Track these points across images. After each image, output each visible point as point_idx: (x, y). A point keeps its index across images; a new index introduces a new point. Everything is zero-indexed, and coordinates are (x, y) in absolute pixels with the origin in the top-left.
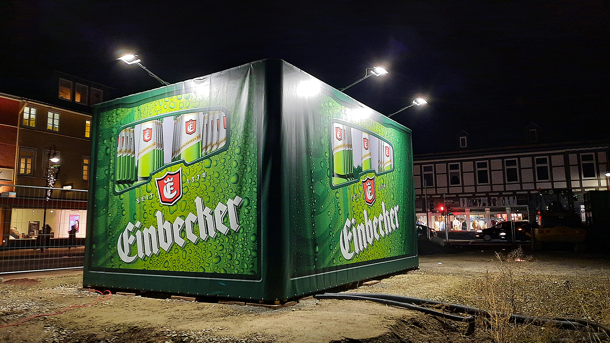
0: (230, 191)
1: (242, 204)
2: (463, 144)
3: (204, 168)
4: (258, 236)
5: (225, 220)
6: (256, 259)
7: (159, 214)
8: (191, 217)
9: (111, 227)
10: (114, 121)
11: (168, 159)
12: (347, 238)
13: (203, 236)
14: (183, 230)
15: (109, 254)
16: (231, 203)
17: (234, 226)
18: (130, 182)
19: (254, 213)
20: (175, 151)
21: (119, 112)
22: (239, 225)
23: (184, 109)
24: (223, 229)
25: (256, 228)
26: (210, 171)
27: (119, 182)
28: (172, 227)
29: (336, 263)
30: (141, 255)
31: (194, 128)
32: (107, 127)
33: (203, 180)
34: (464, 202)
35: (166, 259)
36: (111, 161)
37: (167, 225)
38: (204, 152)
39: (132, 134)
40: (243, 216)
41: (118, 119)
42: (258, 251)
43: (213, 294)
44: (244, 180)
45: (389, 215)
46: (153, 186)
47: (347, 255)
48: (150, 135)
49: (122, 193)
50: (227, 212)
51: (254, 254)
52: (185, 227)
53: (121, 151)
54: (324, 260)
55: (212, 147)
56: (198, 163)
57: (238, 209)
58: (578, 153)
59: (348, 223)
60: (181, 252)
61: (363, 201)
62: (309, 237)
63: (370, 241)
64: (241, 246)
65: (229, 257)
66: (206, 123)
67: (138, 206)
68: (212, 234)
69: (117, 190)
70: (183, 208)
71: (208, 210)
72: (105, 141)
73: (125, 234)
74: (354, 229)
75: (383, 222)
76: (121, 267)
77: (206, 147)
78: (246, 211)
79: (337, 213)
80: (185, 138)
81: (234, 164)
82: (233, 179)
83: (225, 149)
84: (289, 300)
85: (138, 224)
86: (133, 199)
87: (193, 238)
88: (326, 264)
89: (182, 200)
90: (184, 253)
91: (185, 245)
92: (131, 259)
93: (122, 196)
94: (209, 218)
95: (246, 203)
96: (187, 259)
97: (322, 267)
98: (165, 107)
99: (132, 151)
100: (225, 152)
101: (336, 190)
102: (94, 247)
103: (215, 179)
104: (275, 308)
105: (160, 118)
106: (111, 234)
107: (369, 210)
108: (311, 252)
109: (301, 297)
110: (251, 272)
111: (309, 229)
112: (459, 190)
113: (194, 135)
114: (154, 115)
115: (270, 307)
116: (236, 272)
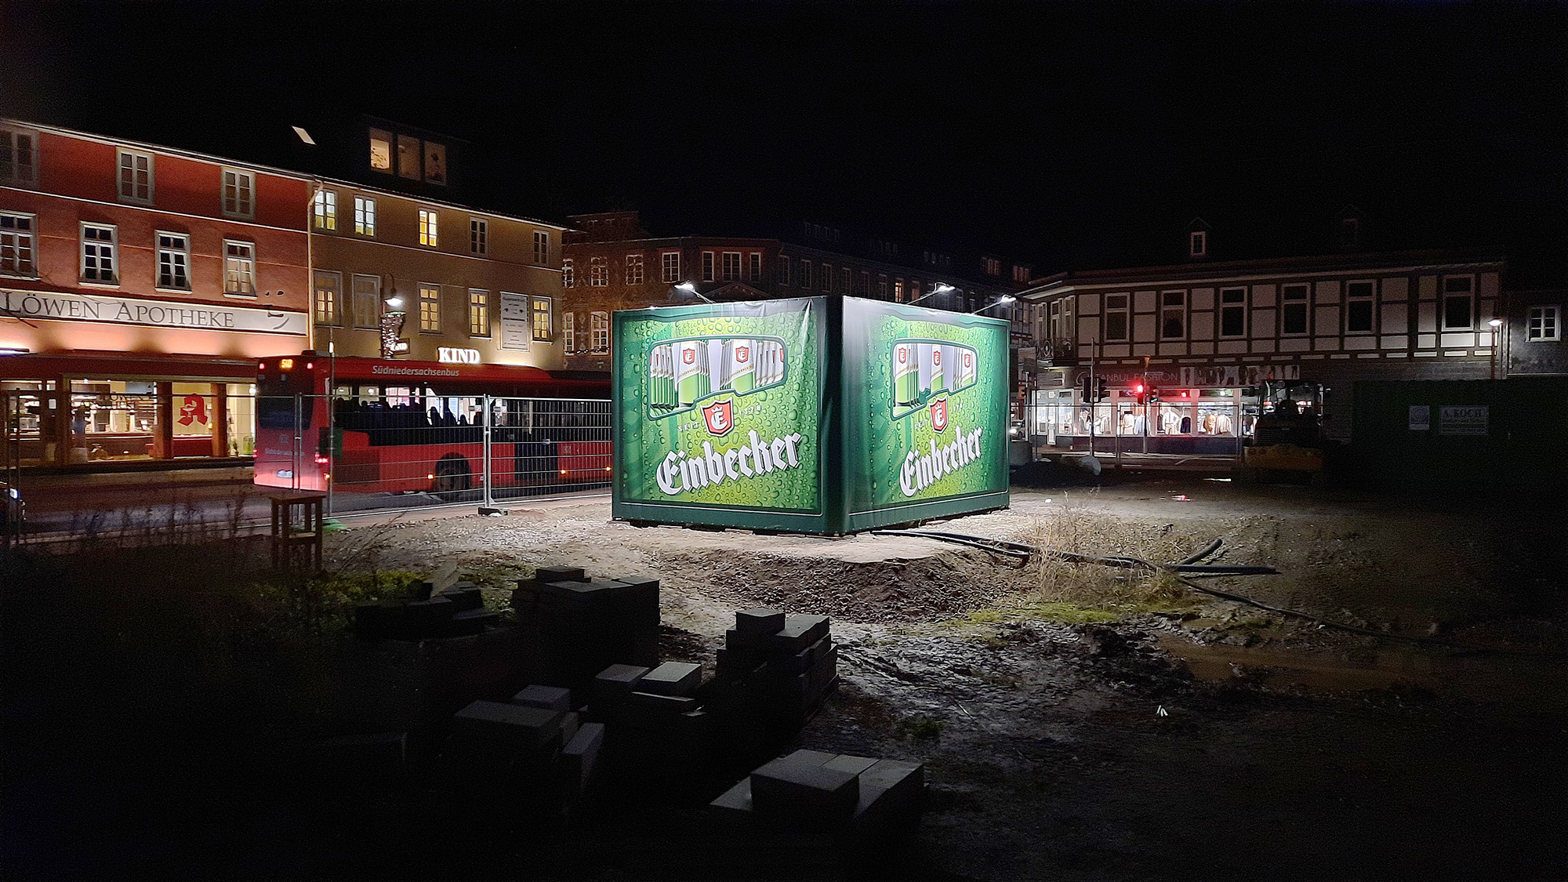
0: (789, 427)
1: (801, 441)
2: (1198, 248)
3: (758, 401)
4: (818, 473)
5: (783, 456)
6: (816, 495)
7: (706, 445)
8: (745, 451)
9: (646, 455)
10: (645, 334)
11: (715, 387)
12: (909, 472)
13: (759, 470)
14: (736, 463)
15: (646, 485)
16: (789, 439)
17: (793, 462)
18: (668, 407)
19: (813, 450)
20: (725, 376)
21: (650, 324)
22: (798, 461)
23: (734, 334)
24: (782, 465)
25: (815, 465)
26: (765, 405)
27: (655, 406)
28: (723, 460)
29: (897, 500)
30: (687, 487)
31: (746, 355)
32: (635, 340)
33: (758, 413)
34: (1188, 376)
35: (718, 492)
36: (643, 381)
37: (717, 457)
38: (758, 382)
39: (669, 353)
40: (801, 452)
41: (649, 333)
42: (818, 487)
43: (771, 527)
44: (803, 417)
45: (966, 442)
46: (697, 413)
47: (907, 491)
48: (692, 357)
49: (660, 418)
50: (785, 448)
51: (814, 490)
52: (738, 461)
53: (655, 371)
54: (882, 496)
55: (767, 379)
56: (751, 395)
57: (797, 445)
58: (1440, 275)
59: (910, 456)
60: (734, 485)
61: (930, 429)
62: (867, 473)
63: (938, 475)
64: (801, 482)
65: (788, 492)
66: (760, 353)
67: (680, 434)
68: (769, 468)
69: (652, 413)
70: (735, 440)
71: (763, 445)
72: (632, 357)
73: (666, 464)
74: (917, 463)
75: (956, 452)
76: (663, 499)
77: (761, 379)
78: (806, 448)
79: (898, 446)
80: (735, 366)
81: (793, 400)
82: (792, 415)
83: (783, 382)
84: (847, 534)
85: (681, 454)
86: (673, 428)
87: (749, 472)
88: (884, 501)
89: (734, 431)
90: (738, 487)
91: (740, 478)
92: (675, 491)
93: (659, 422)
94: (766, 453)
95: (805, 440)
96: (741, 493)
97: (880, 504)
98: (711, 327)
99: (670, 372)
100: (782, 387)
101: (898, 421)
102: (625, 476)
103: (772, 414)
104: (835, 540)
105: (705, 340)
106: (647, 463)
107: (937, 438)
108: (869, 489)
109: (858, 532)
110: (811, 506)
111: (867, 465)
112: (1179, 349)
113: (747, 364)
114: (697, 335)
115: (830, 539)
116: (796, 506)
